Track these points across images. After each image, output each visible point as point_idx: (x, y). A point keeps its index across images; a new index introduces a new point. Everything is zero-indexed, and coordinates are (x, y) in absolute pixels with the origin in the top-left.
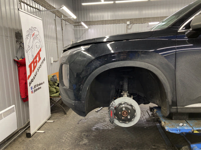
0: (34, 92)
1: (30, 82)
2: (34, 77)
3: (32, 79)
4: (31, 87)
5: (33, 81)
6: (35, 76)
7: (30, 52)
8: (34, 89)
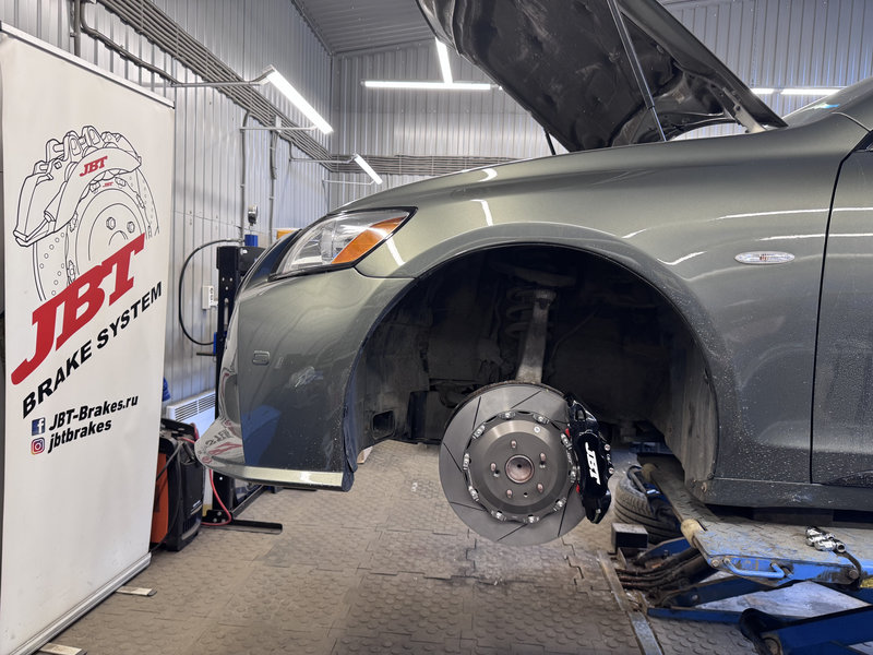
0: (47, 447)
1: (32, 395)
2: (60, 371)
3: (49, 382)
4: (35, 422)
5: (49, 392)
6: (72, 364)
7: (52, 247)
8: (54, 432)
